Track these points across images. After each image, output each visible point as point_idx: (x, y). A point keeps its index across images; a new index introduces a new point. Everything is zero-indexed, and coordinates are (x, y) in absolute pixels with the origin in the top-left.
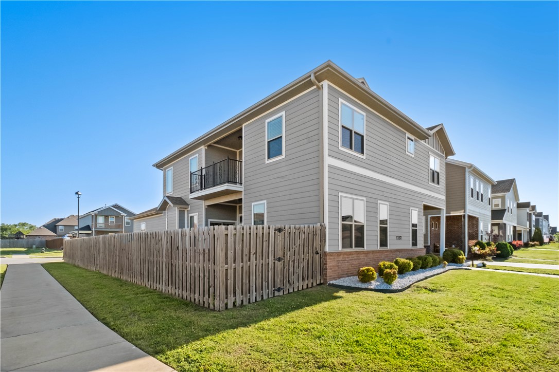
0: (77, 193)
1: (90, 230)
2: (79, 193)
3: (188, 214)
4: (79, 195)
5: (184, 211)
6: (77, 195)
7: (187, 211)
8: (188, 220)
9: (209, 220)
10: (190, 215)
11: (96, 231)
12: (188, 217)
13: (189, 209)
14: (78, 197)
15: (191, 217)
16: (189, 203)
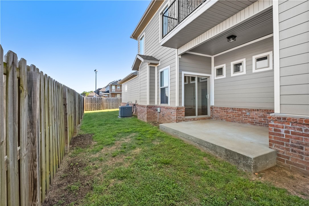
0: (95, 71)
1: (109, 93)
2: (96, 70)
3: (158, 70)
4: (96, 71)
5: (154, 67)
6: (95, 72)
7: (158, 67)
8: (158, 76)
9: (183, 73)
10: (160, 70)
11: (111, 93)
12: (158, 73)
13: (159, 65)
14: (96, 73)
15: (161, 72)
16: (158, 59)
